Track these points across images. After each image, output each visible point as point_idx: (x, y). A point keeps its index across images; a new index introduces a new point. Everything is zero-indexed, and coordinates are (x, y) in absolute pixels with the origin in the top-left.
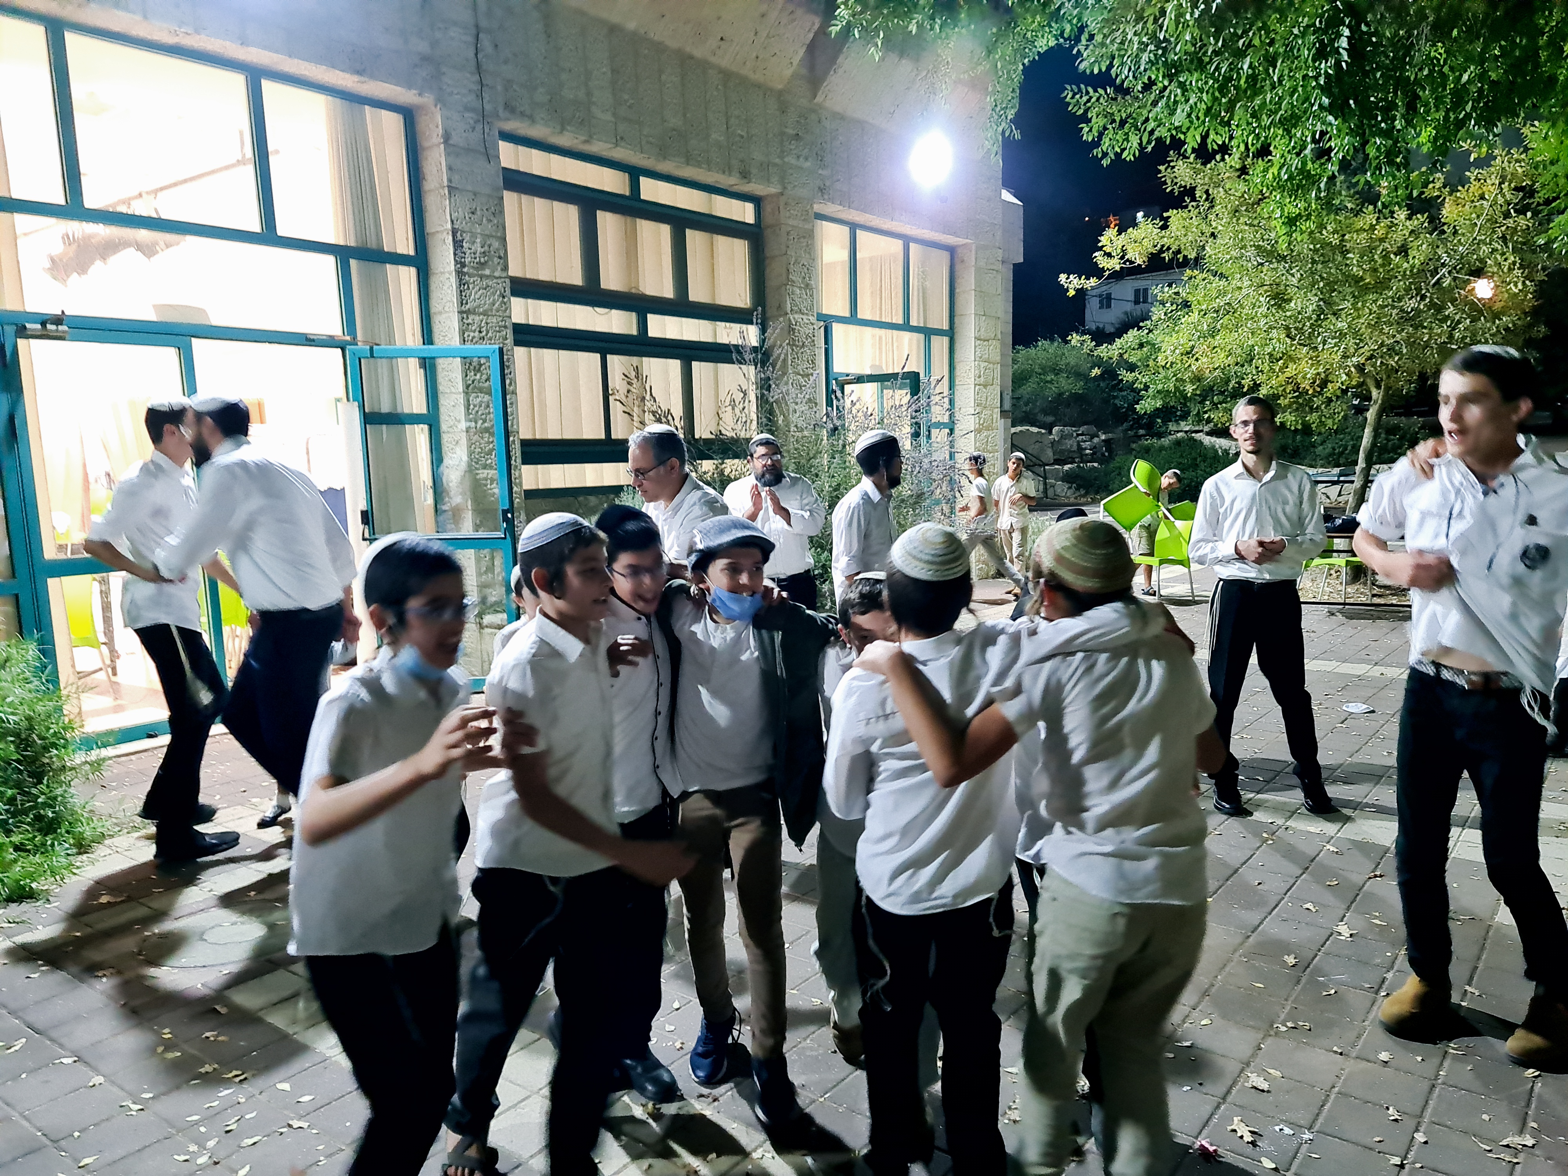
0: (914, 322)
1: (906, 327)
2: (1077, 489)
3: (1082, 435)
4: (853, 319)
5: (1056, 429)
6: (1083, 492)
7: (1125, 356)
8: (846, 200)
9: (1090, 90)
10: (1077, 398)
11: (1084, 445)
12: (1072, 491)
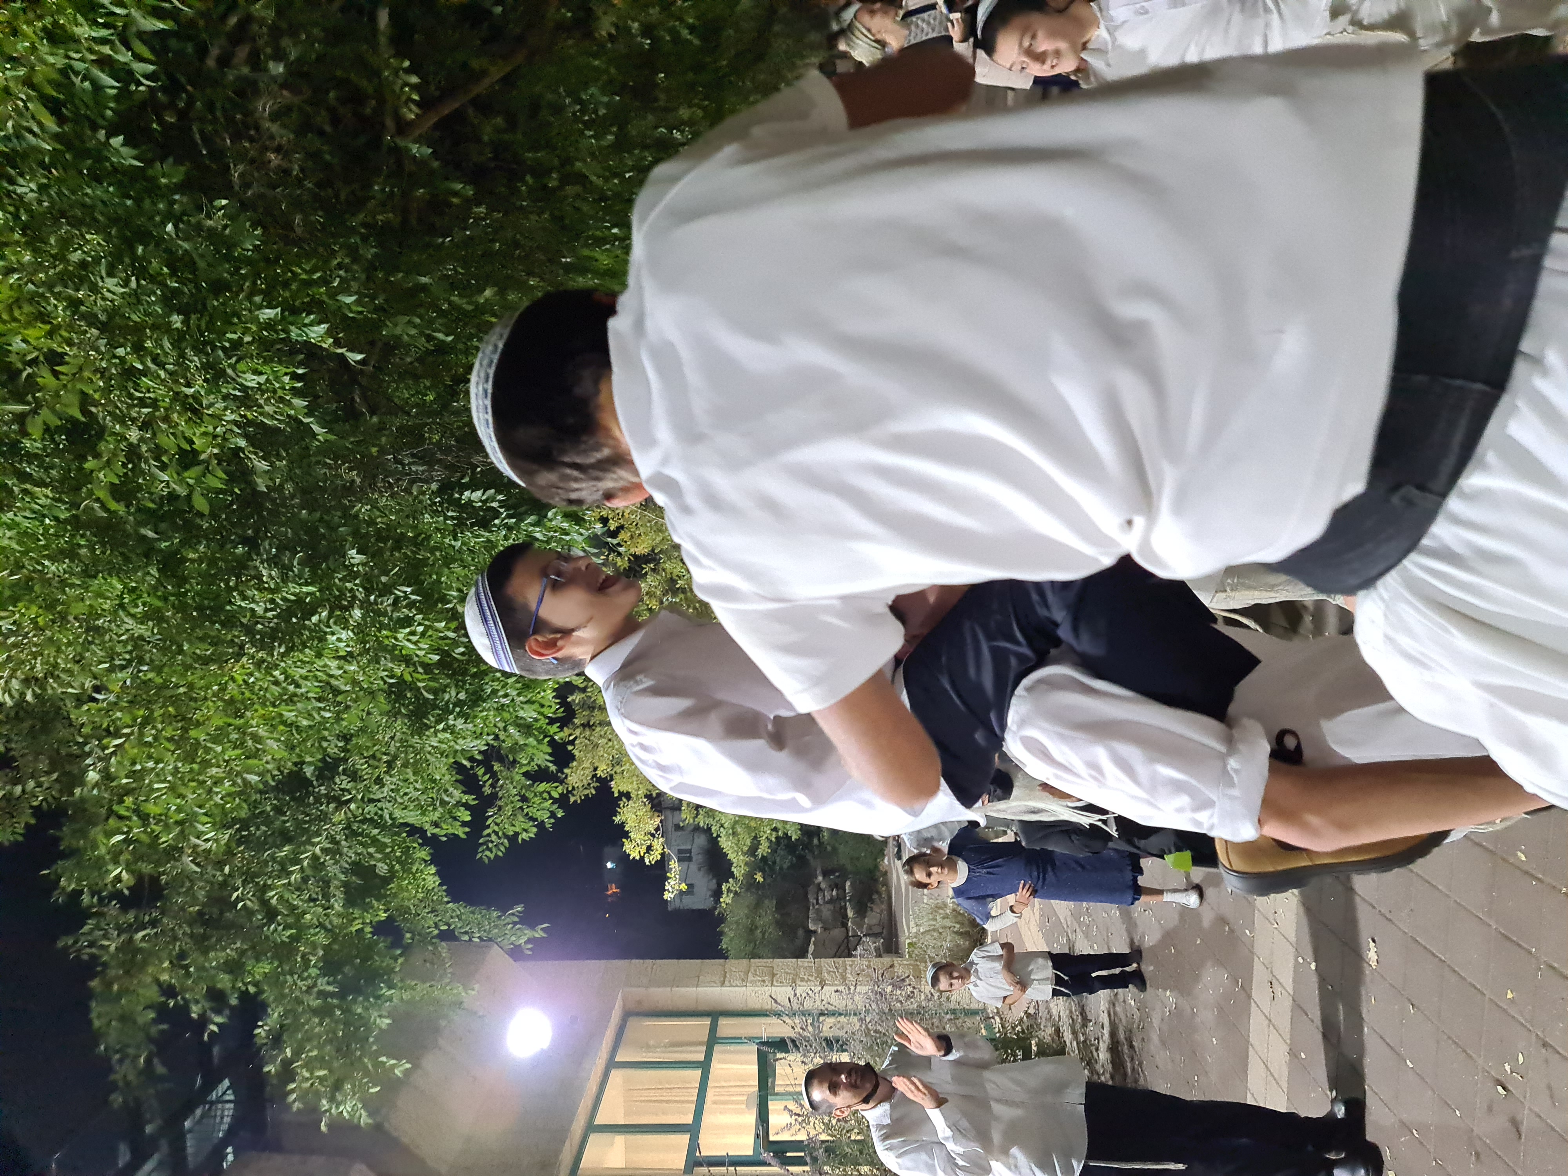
0: (701, 1057)
1: (705, 1066)
2: (872, 901)
3: (817, 900)
4: (693, 1130)
5: (812, 927)
6: (875, 897)
7: (746, 849)
8: (560, 1134)
9: (486, 832)
10: (781, 906)
11: (828, 897)
12: (874, 907)
